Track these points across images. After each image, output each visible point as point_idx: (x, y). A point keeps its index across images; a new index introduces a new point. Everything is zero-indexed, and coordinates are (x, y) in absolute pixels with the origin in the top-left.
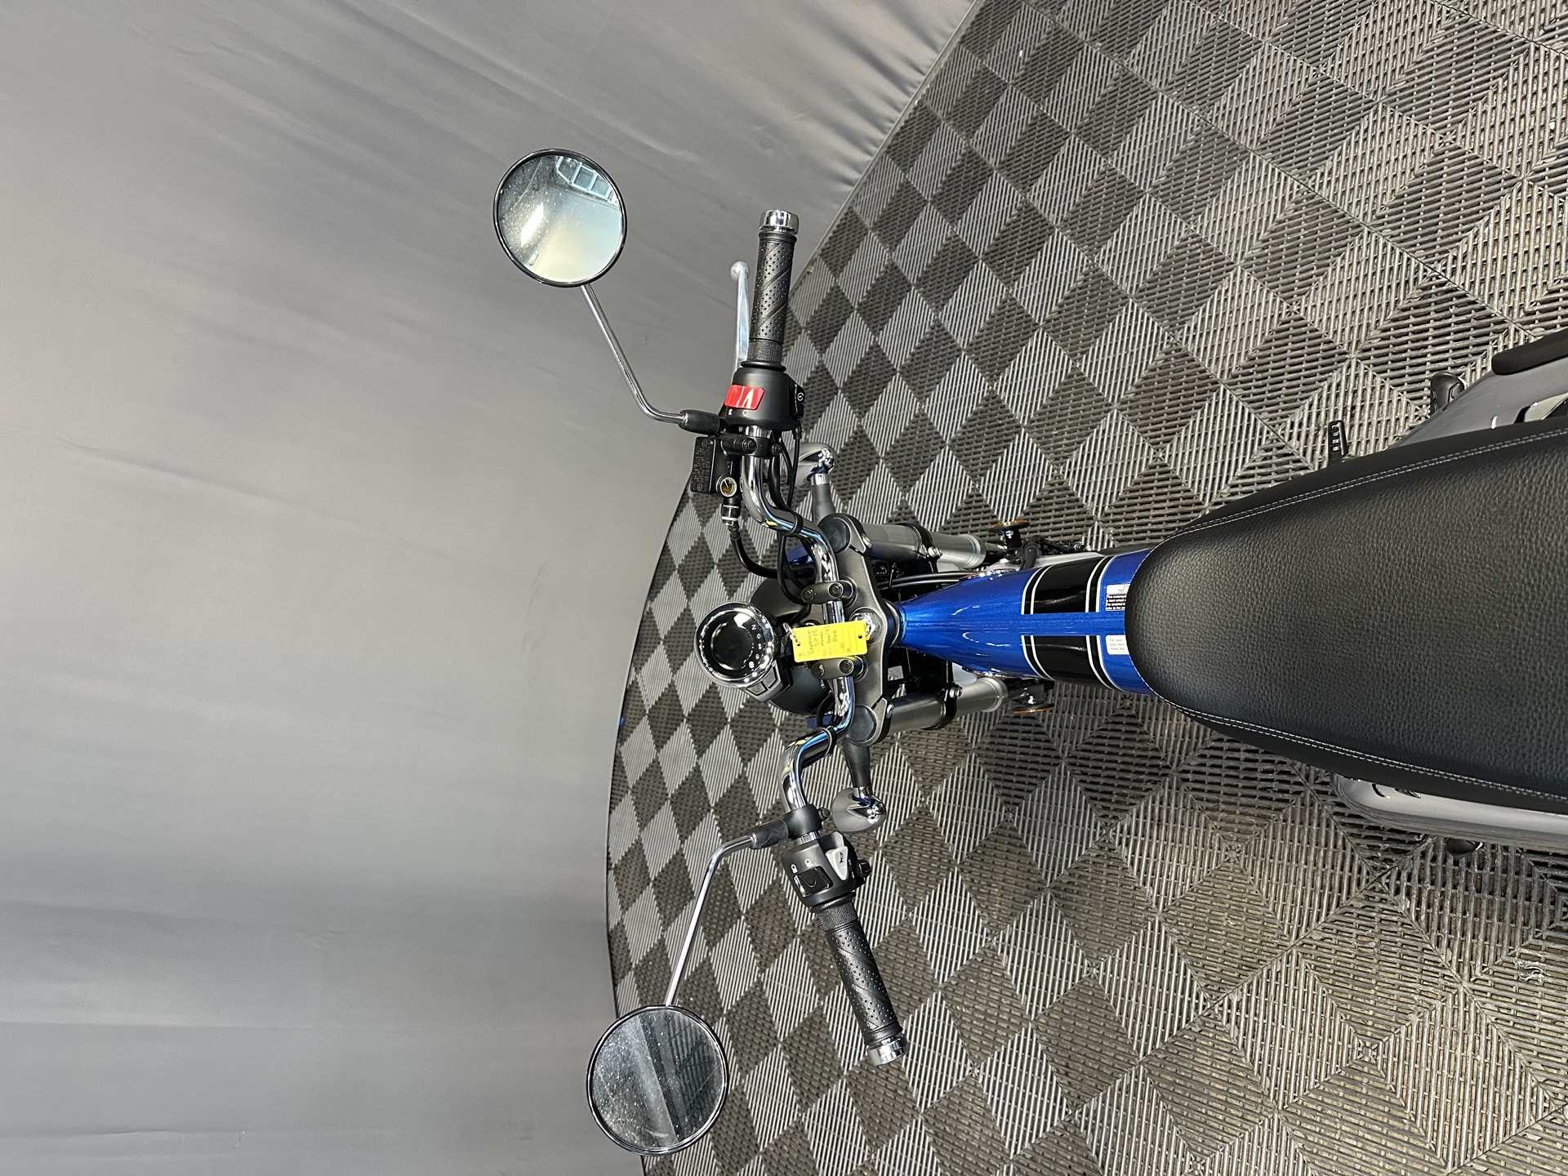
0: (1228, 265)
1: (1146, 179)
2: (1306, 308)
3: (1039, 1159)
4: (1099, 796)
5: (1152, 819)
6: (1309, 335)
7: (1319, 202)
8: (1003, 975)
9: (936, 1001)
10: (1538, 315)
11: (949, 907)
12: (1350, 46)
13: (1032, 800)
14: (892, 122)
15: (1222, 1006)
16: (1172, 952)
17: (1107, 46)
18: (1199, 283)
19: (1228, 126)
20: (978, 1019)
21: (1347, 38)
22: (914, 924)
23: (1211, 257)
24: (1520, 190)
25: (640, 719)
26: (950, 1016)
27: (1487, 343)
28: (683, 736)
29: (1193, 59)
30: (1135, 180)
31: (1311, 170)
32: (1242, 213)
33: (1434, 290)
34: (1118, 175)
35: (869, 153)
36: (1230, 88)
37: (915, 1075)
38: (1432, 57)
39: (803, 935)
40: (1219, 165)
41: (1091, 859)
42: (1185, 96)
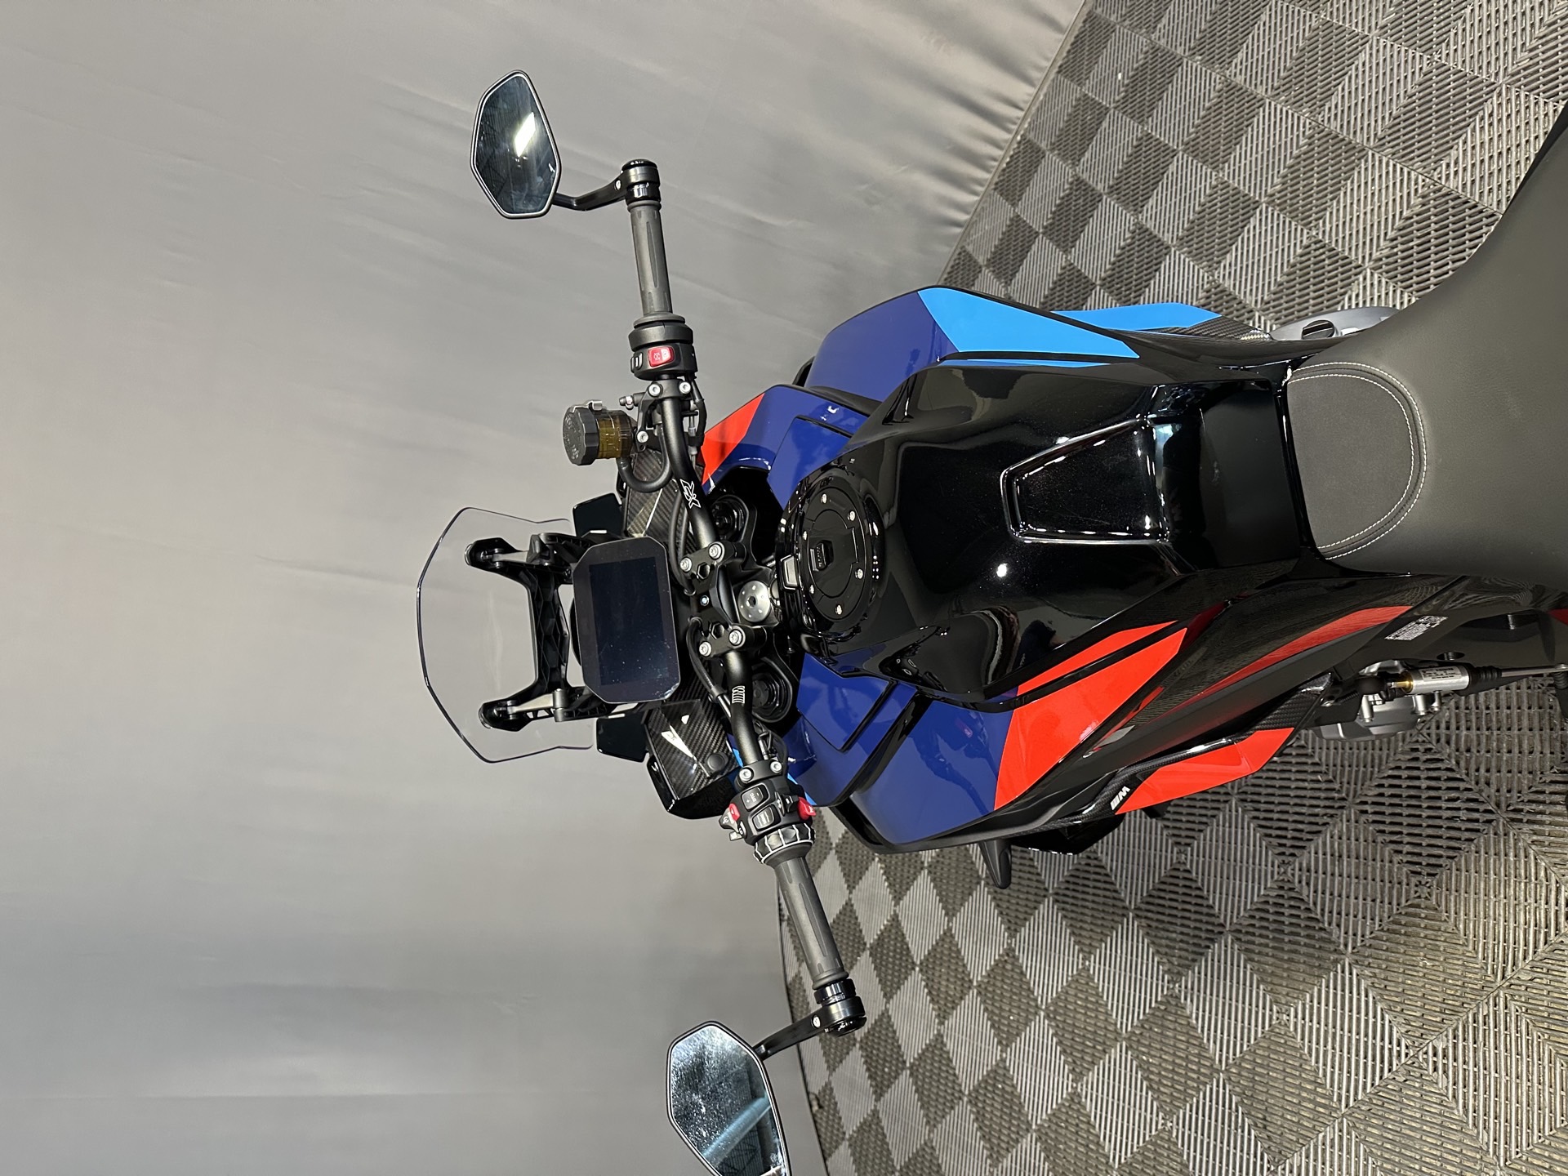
0: (1356, 268)
1: (1261, 189)
4: (1274, 833)
5: (1332, 855)
7: (1447, 194)
8: (1189, 1023)
9: (1121, 1051)
11: (1126, 954)
12: (1464, 30)
13: (1205, 840)
14: (995, 160)
15: (1426, 1053)
16: (1367, 996)
17: (1207, 58)
18: (1327, 289)
19: (1342, 126)
20: (1166, 1070)
21: (1460, 22)
22: (1091, 972)
23: (1337, 261)
26: (1137, 1067)
29: (1299, 61)
30: (1249, 191)
31: (1436, 162)
32: (1365, 213)
34: (1231, 188)
35: (975, 193)
36: (1340, 87)
37: (1105, 1128)
39: (980, 986)
40: (1336, 167)
41: (1271, 900)
42: (1293, 100)
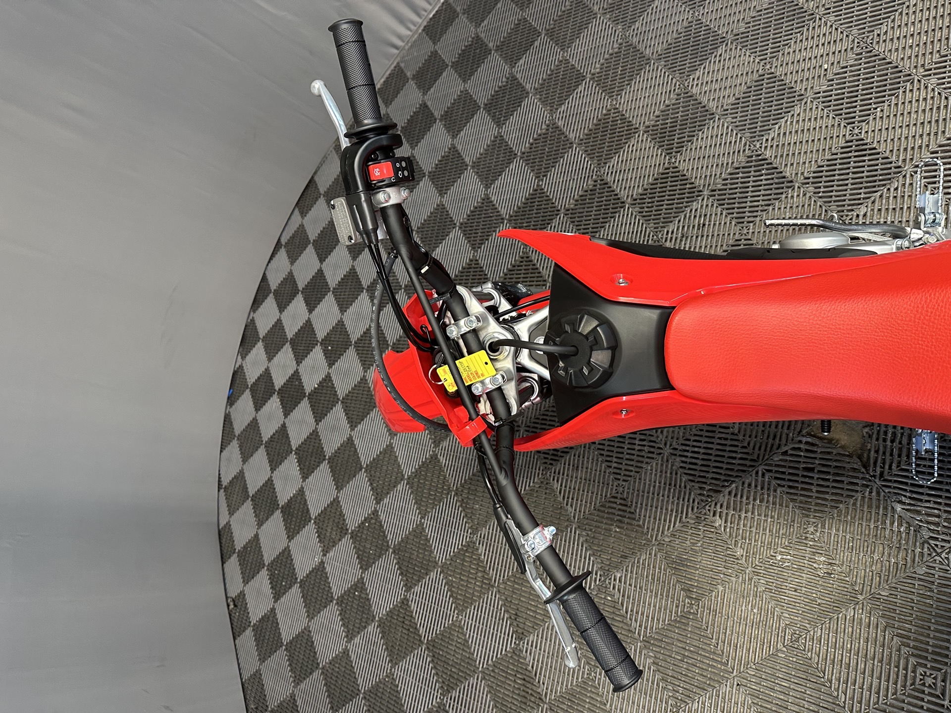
0: (635, 129)
1: (587, 69)
2: (680, 161)
3: (496, 671)
5: (573, 466)
6: (680, 178)
7: (691, 96)
8: (479, 558)
9: (437, 574)
10: (811, 180)
12: (714, 2)
14: (426, 11)
15: (610, 579)
16: (582, 546)
18: (616, 138)
19: (639, 42)
20: (462, 585)
22: (425, 526)
23: (625, 123)
24: (806, 103)
25: (244, 391)
26: (445, 583)
27: (782, 193)
28: (274, 404)
30: (581, 68)
31: (687, 76)
32: (644, 97)
33: (754, 158)
34: (570, 64)
36: (641, 18)
38: (761, 15)
39: (353, 533)
40: (633, 66)
41: (536, 489)
42: (614, 19)
